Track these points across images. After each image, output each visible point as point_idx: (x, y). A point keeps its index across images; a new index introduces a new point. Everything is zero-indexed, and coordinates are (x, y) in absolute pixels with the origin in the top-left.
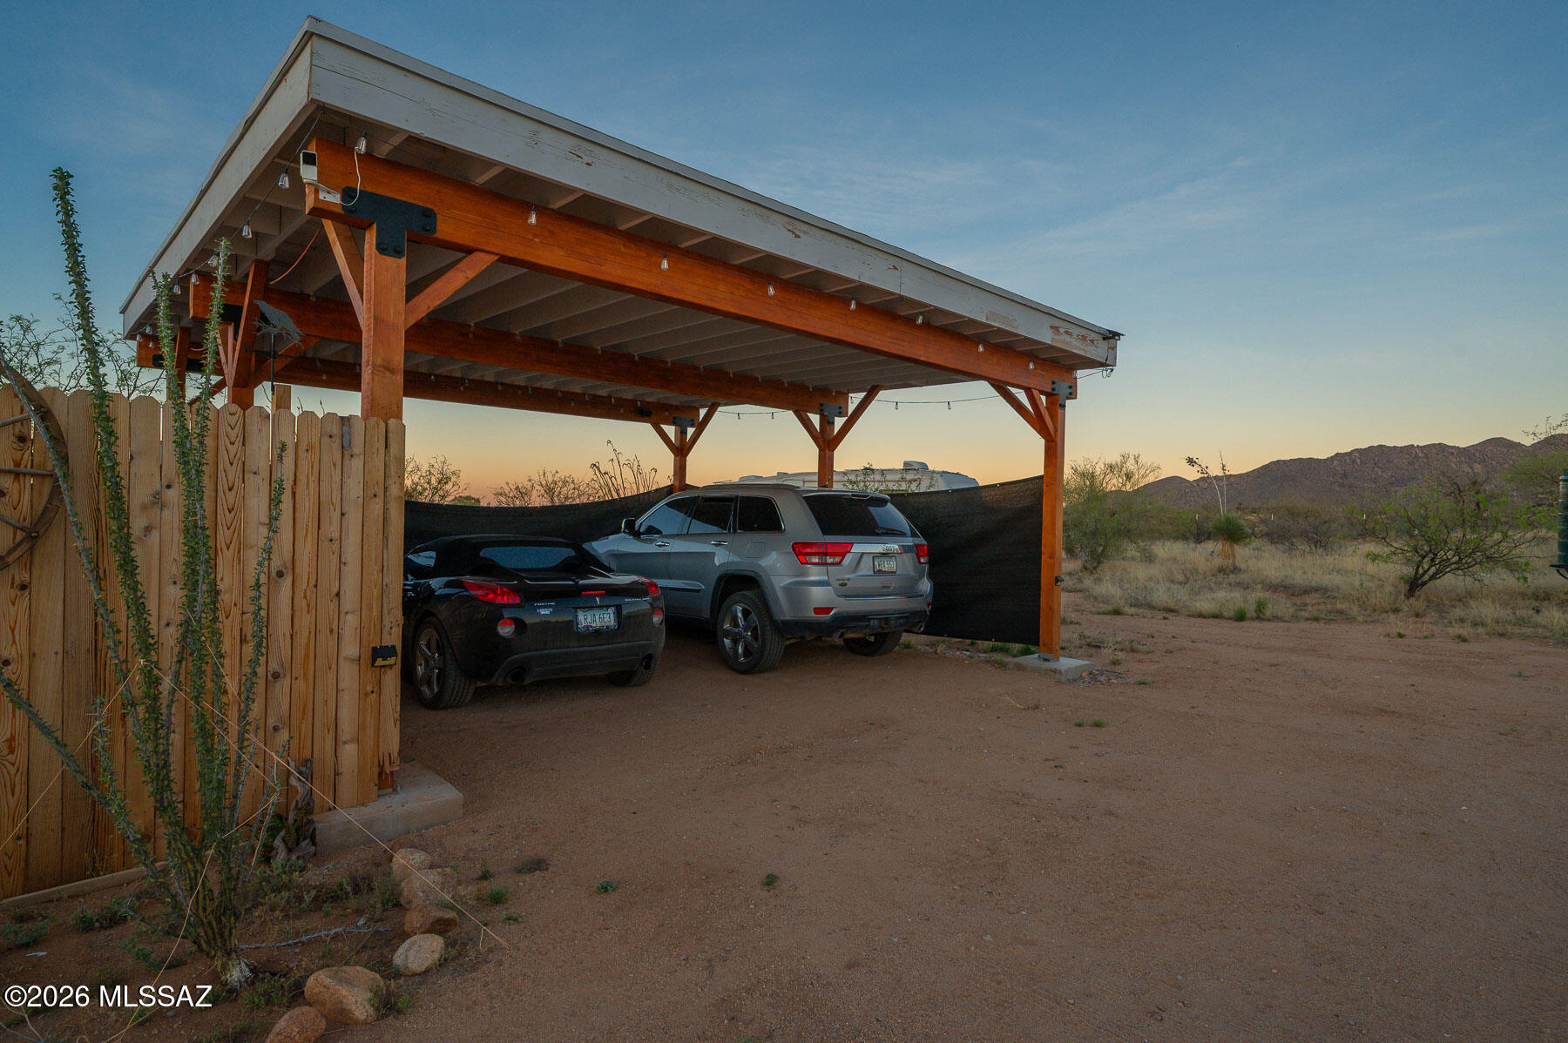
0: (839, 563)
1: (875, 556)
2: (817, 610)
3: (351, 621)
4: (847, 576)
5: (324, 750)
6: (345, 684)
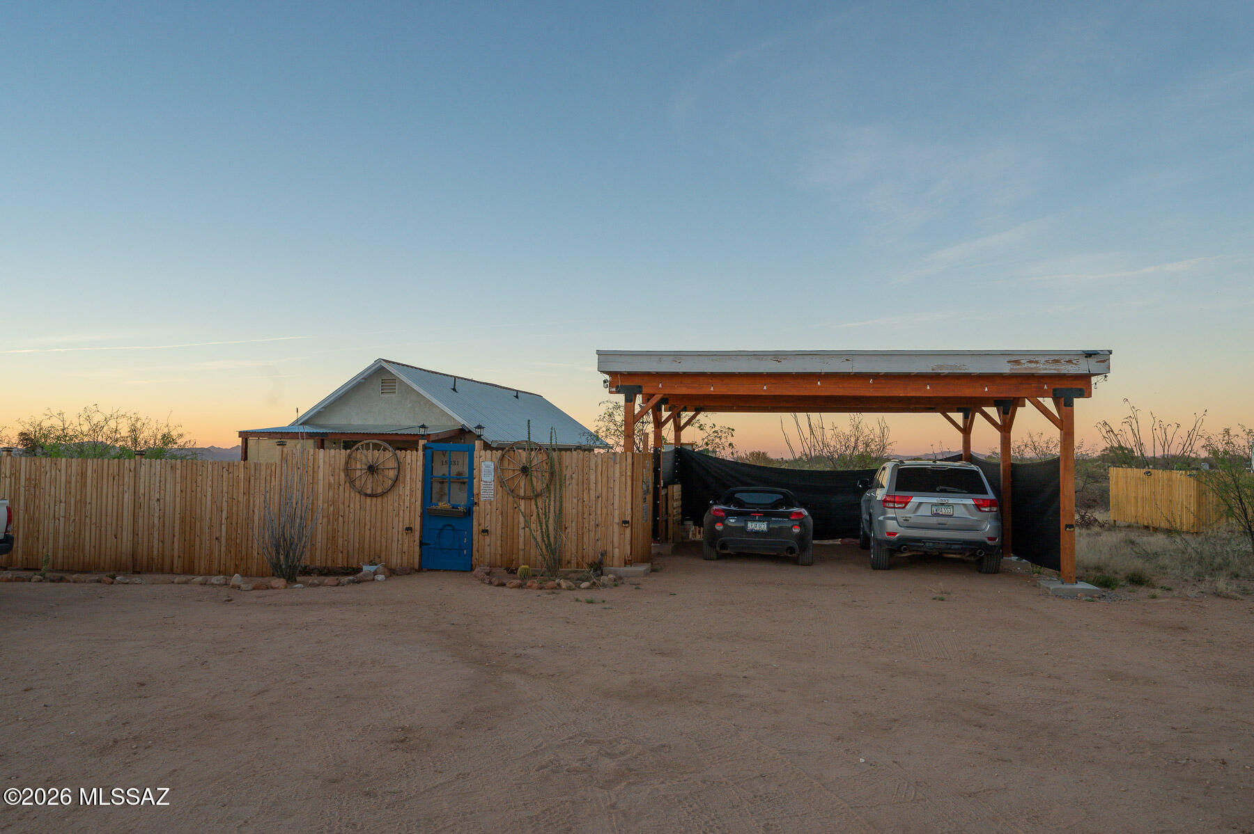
0: (904, 508)
1: (933, 505)
2: (889, 534)
3: (617, 512)
4: (909, 515)
5: (609, 549)
6: (615, 530)
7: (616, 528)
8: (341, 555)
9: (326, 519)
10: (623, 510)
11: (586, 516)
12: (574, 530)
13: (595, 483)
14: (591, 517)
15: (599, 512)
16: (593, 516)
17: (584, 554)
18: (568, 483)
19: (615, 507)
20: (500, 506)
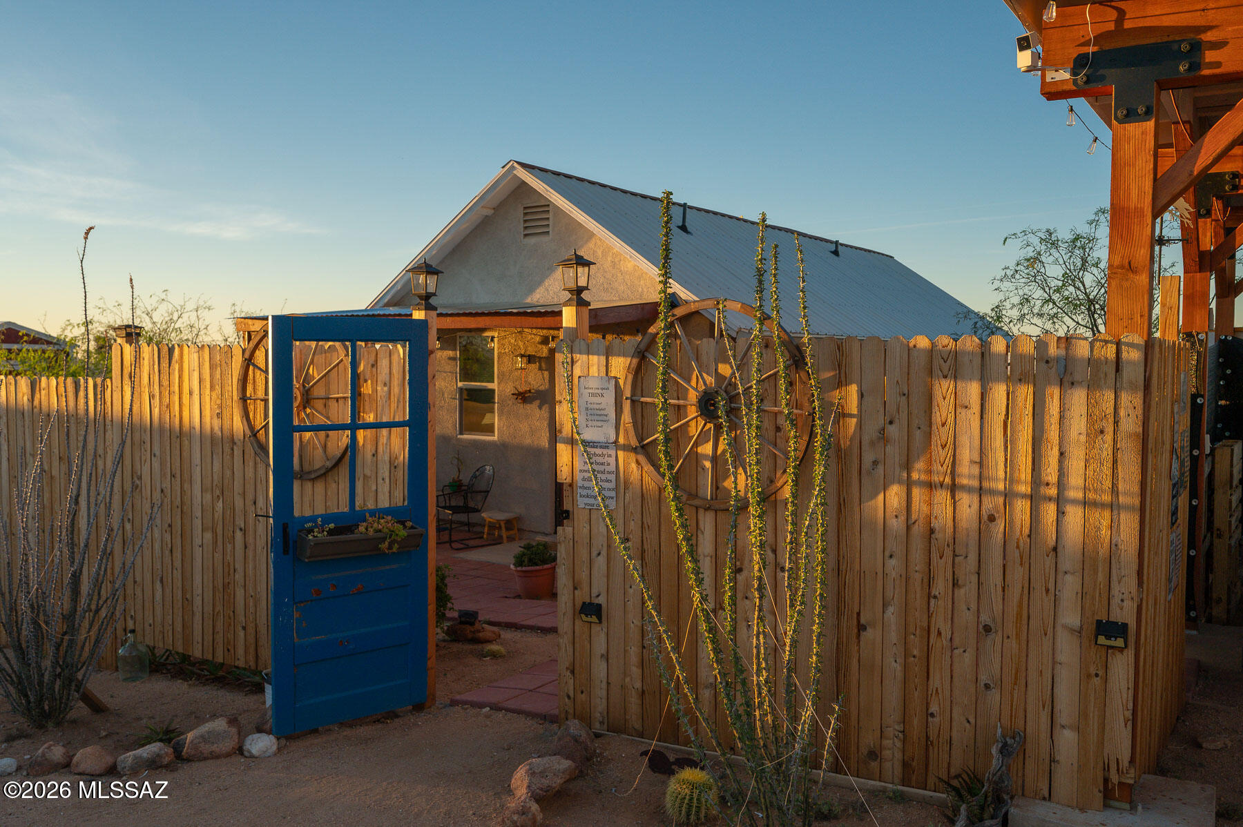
3: (1071, 584)
5: (1037, 724)
6: (1061, 657)
7: (1068, 650)
8: (242, 634)
9: (208, 535)
10: (1101, 577)
11: (940, 587)
12: (893, 636)
13: (981, 464)
14: (961, 593)
15: (994, 576)
16: (967, 592)
17: (933, 735)
18: (868, 458)
19: (1065, 564)
20: (634, 526)
